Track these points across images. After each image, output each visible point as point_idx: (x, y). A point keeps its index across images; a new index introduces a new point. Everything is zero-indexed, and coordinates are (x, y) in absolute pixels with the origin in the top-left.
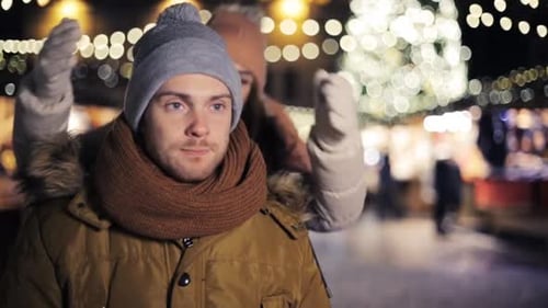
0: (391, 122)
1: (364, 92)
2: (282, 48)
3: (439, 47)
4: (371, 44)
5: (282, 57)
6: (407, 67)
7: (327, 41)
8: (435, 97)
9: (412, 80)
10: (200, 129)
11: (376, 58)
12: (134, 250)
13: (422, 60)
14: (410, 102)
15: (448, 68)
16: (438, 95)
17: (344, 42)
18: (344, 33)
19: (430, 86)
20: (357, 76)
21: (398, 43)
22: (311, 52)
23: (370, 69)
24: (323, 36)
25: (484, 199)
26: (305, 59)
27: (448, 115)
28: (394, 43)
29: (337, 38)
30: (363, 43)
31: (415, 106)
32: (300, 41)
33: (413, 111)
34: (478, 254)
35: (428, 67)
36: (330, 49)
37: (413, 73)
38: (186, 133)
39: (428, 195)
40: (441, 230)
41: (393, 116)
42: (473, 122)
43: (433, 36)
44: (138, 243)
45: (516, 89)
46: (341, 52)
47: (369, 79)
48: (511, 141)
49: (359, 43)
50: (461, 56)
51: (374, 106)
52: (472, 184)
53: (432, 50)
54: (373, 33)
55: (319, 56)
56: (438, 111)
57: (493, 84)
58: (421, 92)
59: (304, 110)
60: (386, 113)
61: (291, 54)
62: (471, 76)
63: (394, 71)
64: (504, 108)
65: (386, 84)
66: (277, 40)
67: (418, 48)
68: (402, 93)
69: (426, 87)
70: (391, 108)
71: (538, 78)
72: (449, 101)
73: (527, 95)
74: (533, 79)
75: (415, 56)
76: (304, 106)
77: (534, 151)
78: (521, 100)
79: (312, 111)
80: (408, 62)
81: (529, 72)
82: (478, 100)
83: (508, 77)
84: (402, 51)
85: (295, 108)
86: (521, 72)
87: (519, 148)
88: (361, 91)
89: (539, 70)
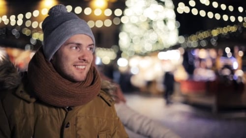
0: (143, 55)
2: (95, 22)
3: (165, 21)
4: (135, 20)
5: (95, 26)
6: (151, 30)
7: (115, 19)
9: (153, 36)
11: (137, 26)
13: (157, 27)
14: (153, 45)
15: (169, 31)
16: (164, 43)
17: (123, 20)
18: (123, 15)
19: (161, 39)
20: (128, 34)
21: (147, 20)
22: (108, 23)
23: (135, 32)
24: (113, 17)
25: (185, 89)
26: (105, 27)
27: (169, 52)
28: (145, 20)
29: (120, 17)
30: (131, 19)
31: (155, 49)
32: (103, 18)
33: (153, 50)
34: (183, 113)
35: (160, 30)
36: (117, 23)
37: (154, 33)
39: (161, 87)
41: (144, 52)
42: (181, 55)
43: (163, 17)
45: (199, 41)
46: (121, 24)
47: (134, 36)
48: (196, 64)
49: (129, 20)
50: (176, 25)
51: (137, 48)
52: (180, 82)
53: (163, 23)
54: (136, 15)
55: (111, 25)
56: (165, 50)
57: (189, 38)
58: (157, 42)
59: (105, 49)
60: (142, 51)
61: (99, 24)
62: (180, 34)
63: (145, 32)
64: (194, 49)
65: (142, 38)
66: (95, 19)
67: (156, 22)
68: (149, 42)
69: (159, 40)
70: (143, 49)
71: (209, 37)
72: (170, 46)
73: (204, 44)
74: (206, 37)
75: (154, 26)
76: (105, 48)
77: (207, 68)
78: (201, 46)
79: (109, 49)
80: (151, 28)
81: (204, 32)
82: (182, 45)
83: (195, 34)
84: (149, 23)
85: (101, 49)
86: (201, 33)
87: (200, 66)
88: (131, 41)
89: (209, 31)
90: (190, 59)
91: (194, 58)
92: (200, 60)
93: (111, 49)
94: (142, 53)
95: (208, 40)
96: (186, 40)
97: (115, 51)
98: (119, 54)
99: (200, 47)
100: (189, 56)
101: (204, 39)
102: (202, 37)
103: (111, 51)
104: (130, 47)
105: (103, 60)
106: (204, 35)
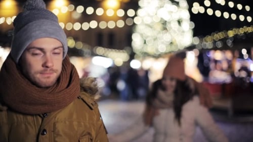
0: (157, 57)
1: (145, 43)
2: (107, 22)
3: (179, 22)
4: (148, 20)
5: (107, 27)
6: (165, 31)
7: (128, 19)
8: (177, 45)
9: (167, 37)
10: (49, 64)
11: (151, 27)
12: (20, 119)
13: (171, 28)
14: (166, 47)
15: (183, 32)
16: (178, 44)
17: (136, 20)
18: (136, 15)
19: (175, 41)
20: (142, 35)
21: (161, 21)
22: (121, 24)
23: (149, 33)
24: (126, 17)
26: (118, 27)
28: (159, 20)
29: (133, 18)
30: (144, 20)
31: (169, 49)
32: (116, 19)
33: (167, 52)
35: (175, 32)
36: (129, 24)
37: (168, 34)
38: (43, 66)
41: (159, 53)
42: (195, 57)
43: (177, 18)
44: (21, 116)
45: (215, 42)
46: (134, 24)
47: (148, 37)
48: (212, 65)
49: (143, 20)
50: (190, 26)
51: (150, 49)
53: (177, 23)
54: (149, 15)
55: (124, 26)
57: (204, 39)
58: (171, 43)
59: (117, 51)
60: (156, 53)
61: (111, 25)
62: (194, 35)
63: (159, 33)
64: (209, 50)
65: (155, 39)
66: (107, 20)
67: (170, 23)
68: (163, 43)
69: (173, 41)
70: (157, 50)
71: (225, 38)
72: (184, 47)
73: (219, 45)
74: (222, 37)
75: (168, 26)
76: (118, 49)
77: (222, 70)
78: (216, 47)
79: (121, 51)
80: (165, 29)
81: (220, 33)
82: (197, 46)
83: (210, 35)
84: (163, 24)
85: (114, 50)
86: (217, 34)
87: (216, 68)
88: (144, 42)
89: (225, 32)
90: (206, 61)
91: (209, 59)
92: (216, 62)
93: (124, 51)
94: (155, 54)
95: (224, 41)
96: (201, 41)
97: (127, 53)
98: (132, 56)
99: (215, 49)
100: (205, 57)
101: (220, 40)
102: (217, 38)
103: (124, 52)
104: (143, 48)
105: (115, 61)
106: (219, 36)
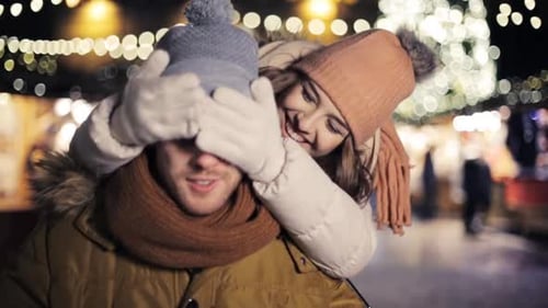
0: (420, 122)
3: (468, 46)
8: (465, 97)
14: (439, 101)
16: (467, 94)
19: (460, 86)
25: (514, 199)
27: (477, 115)
31: (444, 106)
33: (442, 111)
34: (508, 254)
35: (457, 66)
39: (457, 195)
40: (470, 231)
41: (421, 115)
42: (502, 121)
48: (541, 141)
50: (489, 54)
52: (503, 183)
56: (467, 111)
57: (523, 84)
58: (450, 92)
60: (416, 113)
62: (500, 76)
64: (534, 107)
67: (448, 47)
68: (431, 92)
69: (455, 86)
70: (420, 107)
72: (477, 100)
75: (443, 56)
82: (506, 99)
